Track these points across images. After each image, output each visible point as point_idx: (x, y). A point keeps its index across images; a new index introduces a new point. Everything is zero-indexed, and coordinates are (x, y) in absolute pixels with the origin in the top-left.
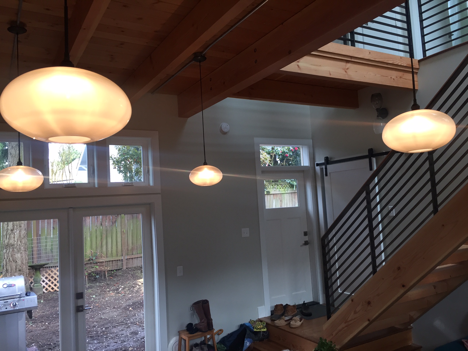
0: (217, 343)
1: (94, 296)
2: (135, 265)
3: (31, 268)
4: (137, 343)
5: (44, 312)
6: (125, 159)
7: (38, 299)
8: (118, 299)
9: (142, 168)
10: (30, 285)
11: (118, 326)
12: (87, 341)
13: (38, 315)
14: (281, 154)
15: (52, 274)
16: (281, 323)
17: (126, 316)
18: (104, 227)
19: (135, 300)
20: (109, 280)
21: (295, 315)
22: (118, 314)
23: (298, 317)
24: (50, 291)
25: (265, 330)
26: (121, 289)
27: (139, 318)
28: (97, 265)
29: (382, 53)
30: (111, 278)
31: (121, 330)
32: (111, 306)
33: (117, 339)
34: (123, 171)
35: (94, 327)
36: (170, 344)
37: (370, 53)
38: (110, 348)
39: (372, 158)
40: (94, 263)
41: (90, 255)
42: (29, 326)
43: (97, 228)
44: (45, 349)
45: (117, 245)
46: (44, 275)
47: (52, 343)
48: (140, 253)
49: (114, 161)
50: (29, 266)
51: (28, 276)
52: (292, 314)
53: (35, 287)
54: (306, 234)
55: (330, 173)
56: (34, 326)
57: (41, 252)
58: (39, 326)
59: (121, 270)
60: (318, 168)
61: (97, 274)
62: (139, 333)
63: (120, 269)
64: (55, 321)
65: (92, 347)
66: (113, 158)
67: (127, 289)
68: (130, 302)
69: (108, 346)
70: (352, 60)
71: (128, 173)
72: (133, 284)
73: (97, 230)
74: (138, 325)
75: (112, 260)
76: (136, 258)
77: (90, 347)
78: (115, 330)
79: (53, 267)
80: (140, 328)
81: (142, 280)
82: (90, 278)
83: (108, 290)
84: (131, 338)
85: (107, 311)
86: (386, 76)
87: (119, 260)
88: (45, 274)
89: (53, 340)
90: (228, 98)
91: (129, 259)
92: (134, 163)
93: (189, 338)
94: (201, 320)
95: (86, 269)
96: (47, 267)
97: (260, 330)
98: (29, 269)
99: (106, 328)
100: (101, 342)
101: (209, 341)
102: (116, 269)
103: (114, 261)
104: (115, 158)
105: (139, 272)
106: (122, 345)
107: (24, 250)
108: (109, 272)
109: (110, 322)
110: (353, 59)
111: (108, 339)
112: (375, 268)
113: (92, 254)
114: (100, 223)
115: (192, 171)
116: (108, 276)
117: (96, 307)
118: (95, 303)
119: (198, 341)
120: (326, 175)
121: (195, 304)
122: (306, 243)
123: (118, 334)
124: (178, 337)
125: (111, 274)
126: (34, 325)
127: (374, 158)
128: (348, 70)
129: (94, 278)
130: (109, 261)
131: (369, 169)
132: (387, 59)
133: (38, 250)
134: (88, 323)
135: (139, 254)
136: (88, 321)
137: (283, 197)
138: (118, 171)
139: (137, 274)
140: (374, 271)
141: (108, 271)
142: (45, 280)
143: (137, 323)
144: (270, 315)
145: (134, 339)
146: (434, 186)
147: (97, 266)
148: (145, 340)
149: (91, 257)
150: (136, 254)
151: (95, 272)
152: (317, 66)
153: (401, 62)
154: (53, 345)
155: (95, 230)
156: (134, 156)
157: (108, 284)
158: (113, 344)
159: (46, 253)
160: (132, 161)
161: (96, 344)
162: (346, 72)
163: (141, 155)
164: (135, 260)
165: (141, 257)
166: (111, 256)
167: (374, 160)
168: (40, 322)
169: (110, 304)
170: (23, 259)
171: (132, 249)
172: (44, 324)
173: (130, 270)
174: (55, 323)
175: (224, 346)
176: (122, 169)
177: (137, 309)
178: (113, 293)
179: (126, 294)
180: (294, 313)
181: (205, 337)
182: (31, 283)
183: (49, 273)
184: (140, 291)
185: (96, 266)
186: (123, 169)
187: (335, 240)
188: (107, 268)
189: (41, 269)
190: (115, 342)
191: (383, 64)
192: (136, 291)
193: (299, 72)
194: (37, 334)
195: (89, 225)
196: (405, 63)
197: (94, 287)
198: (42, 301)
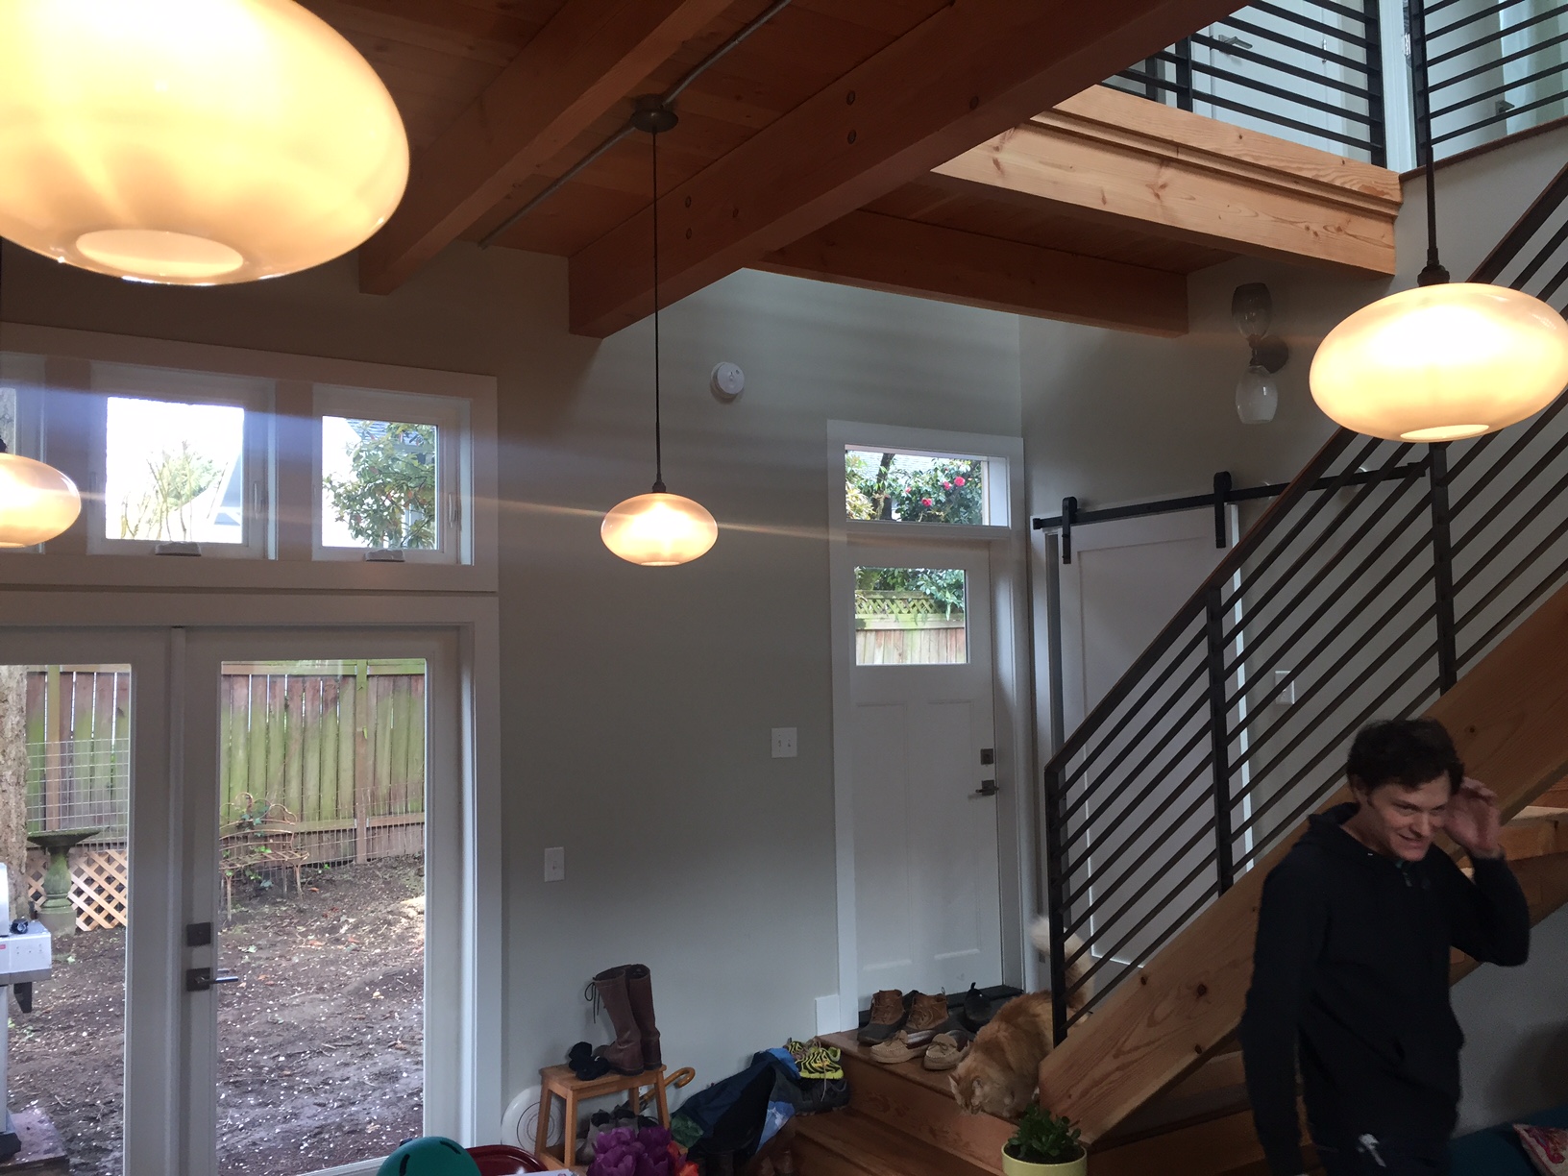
0: (673, 1115)
1: (252, 949)
2: (397, 850)
3: (36, 845)
4: (395, 1110)
5: (75, 997)
6: (378, 491)
7: (55, 950)
8: (333, 962)
9: (435, 524)
10: (31, 904)
11: (329, 1050)
12: (223, 1096)
13: (55, 1006)
14: (908, 498)
15: (111, 870)
16: (892, 1052)
17: (360, 1019)
18: (295, 719)
19: (394, 965)
20: (307, 897)
21: (943, 1029)
22: (332, 1010)
23: (951, 1035)
24: (100, 927)
25: (838, 1075)
26: (345, 928)
27: (404, 1028)
28: (265, 845)
29: (1282, 143)
30: (315, 889)
31: (342, 1064)
32: (308, 983)
33: (325, 1092)
34: (369, 532)
35: (249, 1050)
36: (509, 1114)
37: (1241, 137)
38: (300, 1123)
39: (1225, 504)
40: (256, 838)
41: (245, 810)
42: (21, 1041)
43: (272, 720)
44: (74, 1118)
45: (338, 780)
46: (83, 872)
47: (101, 1099)
48: (417, 811)
49: (338, 496)
50: (30, 839)
51: (24, 871)
52: (932, 1026)
53: (48, 912)
54: (987, 757)
55: (1079, 553)
56: (38, 1040)
57: (75, 791)
58: (57, 1042)
59: (348, 865)
60: (1038, 536)
61: (267, 877)
62: (405, 1075)
63: (345, 863)
64: (112, 1027)
65: (239, 1119)
66: (335, 483)
67: (367, 928)
68: (377, 973)
69: (295, 1115)
70: (1181, 157)
71: (385, 538)
72: (388, 912)
73: (272, 726)
74: (401, 1049)
75: (318, 829)
76: (402, 825)
77: (232, 1118)
78: (320, 1064)
79: (115, 844)
80: (408, 1060)
81: (421, 902)
82: (242, 888)
83: (302, 929)
84: (374, 1090)
85: (296, 998)
86: (1292, 223)
87: (344, 831)
88: (84, 867)
89: (104, 1090)
90: (743, 271)
91: (379, 827)
92: (406, 505)
93: (577, 1091)
94: (620, 1032)
95: (227, 857)
96: (94, 845)
97: (822, 1076)
98: (28, 849)
99: (289, 1056)
100: (272, 1103)
101: (644, 1108)
102: (330, 860)
103: (327, 832)
104: (342, 485)
105: (412, 872)
106: (343, 1113)
107: (14, 780)
108: (307, 869)
109: (302, 1036)
110: (1182, 153)
111: (296, 1093)
112: (1227, 870)
113: (250, 806)
114: (283, 703)
115: (609, 515)
116: (302, 883)
117: (256, 984)
118: (254, 973)
119: (608, 1105)
120: (1067, 559)
121: (603, 977)
122: (988, 789)
123: (331, 1078)
124: (538, 1089)
125: (315, 876)
126: (38, 1037)
127: (1233, 506)
128: (1167, 189)
129: (254, 887)
130: (309, 833)
131: (1215, 542)
132: (1299, 163)
133: (64, 786)
134: (228, 1037)
135: (412, 812)
136: (229, 1032)
137: (910, 643)
138: (349, 528)
139: (403, 881)
140: (1224, 883)
141: (302, 866)
142: (84, 887)
143: (399, 1042)
144: (855, 1025)
145: (385, 1094)
146: (1447, 592)
147: (266, 848)
148: (424, 1100)
149: (246, 817)
150: (401, 813)
151: (260, 868)
152: (1060, 167)
153: (1343, 176)
154: (103, 1107)
155: (264, 727)
156: (410, 479)
157: (301, 911)
158: (309, 1111)
159: (91, 796)
160: (400, 498)
161: (252, 1107)
162: (1157, 196)
163: (433, 477)
164: (400, 832)
165: (418, 824)
166: (317, 814)
167: (1233, 512)
168: (63, 1029)
169: (306, 976)
170: (9, 813)
171: (391, 796)
172: (76, 1035)
173: (379, 865)
174: (113, 1034)
175: (694, 1125)
176: (364, 524)
177: (399, 995)
178: (318, 940)
179: (363, 944)
180: (940, 1022)
181: (633, 1092)
182: (37, 896)
183: (100, 866)
184: (412, 937)
185: (263, 849)
186: (368, 524)
187: (1086, 781)
188: (299, 856)
189: (72, 851)
190: (319, 1105)
191: (1282, 180)
192: (398, 936)
193: (999, 183)
194: (49, 1070)
195: (243, 708)
196: (1355, 182)
197: (253, 919)
198: (71, 959)
